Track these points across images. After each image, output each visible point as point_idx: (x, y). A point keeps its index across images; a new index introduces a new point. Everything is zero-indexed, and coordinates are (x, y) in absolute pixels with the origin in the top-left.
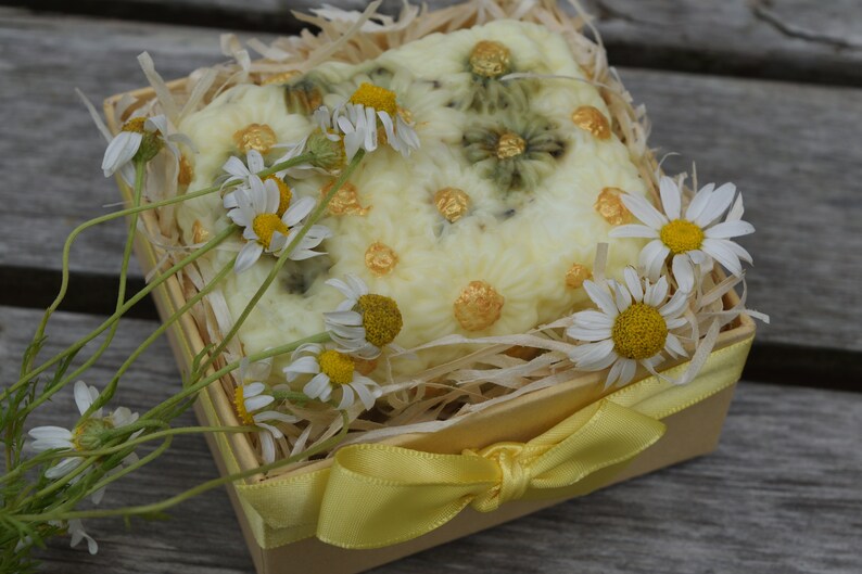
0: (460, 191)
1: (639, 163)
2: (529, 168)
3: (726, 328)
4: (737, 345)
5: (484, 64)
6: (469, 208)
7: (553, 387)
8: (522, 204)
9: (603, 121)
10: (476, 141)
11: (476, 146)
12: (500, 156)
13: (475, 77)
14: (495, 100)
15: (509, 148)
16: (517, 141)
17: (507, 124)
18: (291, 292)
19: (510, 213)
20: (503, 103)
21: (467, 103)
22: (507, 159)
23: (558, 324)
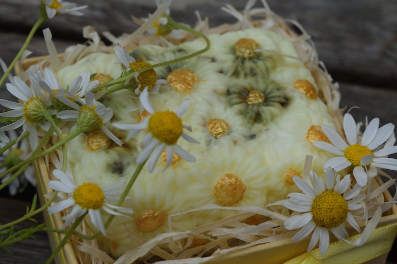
0: (223, 121)
1: (332, 114)
2: (266, 111)
3: (384, 214)
4: (390, 226)
5: (243, 50)
6: (227, 131)
7: (274, 243)
8: (260, 131)
9: (313, 89)
10: (235, 93)
11: (234, 96)
12: (250, 103)
13: (237, 58)
14: (248, 71)
15: (254, 99)
16: (260, 95)
17: (254, 85)
18: (114, 173)
19: (253, 137)
20: (253, 73)
21: (231, 72)
22: (253, 105)
23: (279, 203)
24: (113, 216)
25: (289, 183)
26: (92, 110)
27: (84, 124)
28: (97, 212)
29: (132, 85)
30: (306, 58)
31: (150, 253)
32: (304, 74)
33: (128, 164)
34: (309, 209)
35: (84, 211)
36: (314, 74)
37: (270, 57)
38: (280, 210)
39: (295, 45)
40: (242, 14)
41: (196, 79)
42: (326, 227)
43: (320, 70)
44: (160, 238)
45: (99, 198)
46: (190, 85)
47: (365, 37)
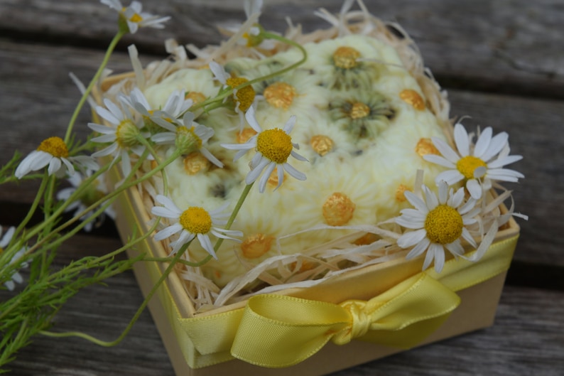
0: (327, 137)
1: (441, 125)
2: (372, 125)
3: (501, 229)
4: (507, 241)
5: (343, 59)
6: (332, 148)
7: (387, 262)
8: (367, 147)
9: (420, 99)
10: (337, 107)
11: (336, 110)
12: (354, 117)
13: (337, 68)
14: (350, 82)
15: (358, 112)
16: (364, 108)
17: (358, 98)
18: (216, 196)
19: (359, 153)
20: (355, 85)
21: (332, 84)
22: (358, 119)
23: (390, 221)
24: (221, 240)
25: (401, 200)
26: (191, 131)
27: (183, 146)
28: (206, 236)
29: (230, 104)
30: (410, 65)
31: (258, 280)
32: (410, 83)
33: (231, 187)
34: (422, 225)
35: (193, 235)
36: (420, 82)
37: (372, 67)
38: (392, 228)
39: (398, 51)
40: (337, 18)
41: (294, 93)
42: (441, 243)
43: (425, 78)
44: (269, 262)
45: (207, 222)
46: (289, 100)
47: (474, 35)
